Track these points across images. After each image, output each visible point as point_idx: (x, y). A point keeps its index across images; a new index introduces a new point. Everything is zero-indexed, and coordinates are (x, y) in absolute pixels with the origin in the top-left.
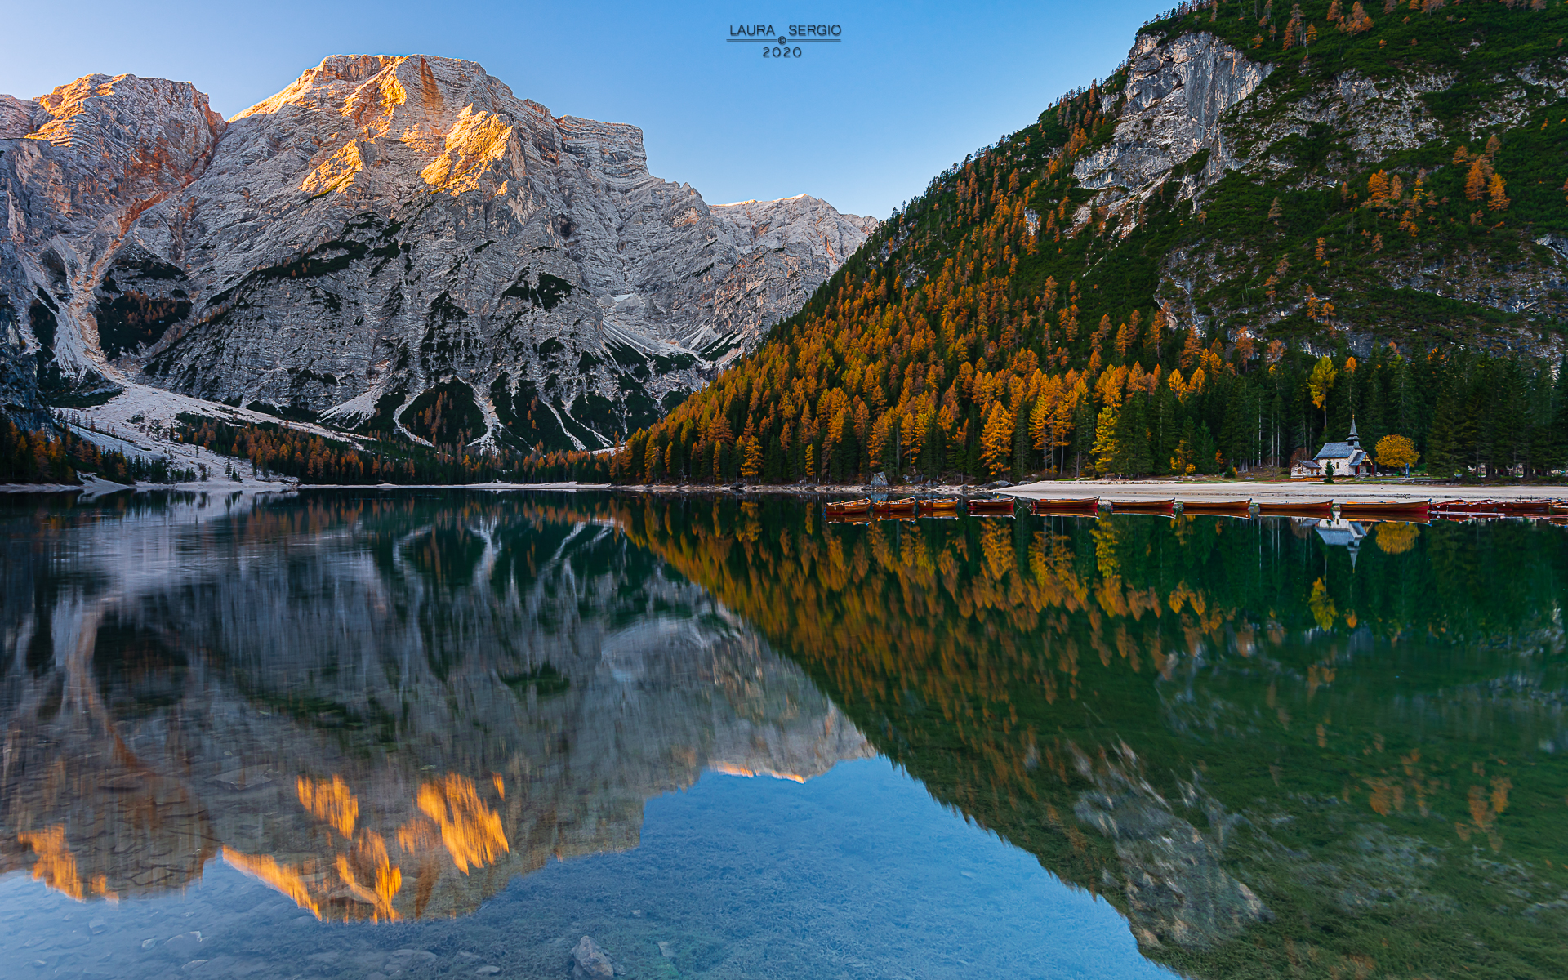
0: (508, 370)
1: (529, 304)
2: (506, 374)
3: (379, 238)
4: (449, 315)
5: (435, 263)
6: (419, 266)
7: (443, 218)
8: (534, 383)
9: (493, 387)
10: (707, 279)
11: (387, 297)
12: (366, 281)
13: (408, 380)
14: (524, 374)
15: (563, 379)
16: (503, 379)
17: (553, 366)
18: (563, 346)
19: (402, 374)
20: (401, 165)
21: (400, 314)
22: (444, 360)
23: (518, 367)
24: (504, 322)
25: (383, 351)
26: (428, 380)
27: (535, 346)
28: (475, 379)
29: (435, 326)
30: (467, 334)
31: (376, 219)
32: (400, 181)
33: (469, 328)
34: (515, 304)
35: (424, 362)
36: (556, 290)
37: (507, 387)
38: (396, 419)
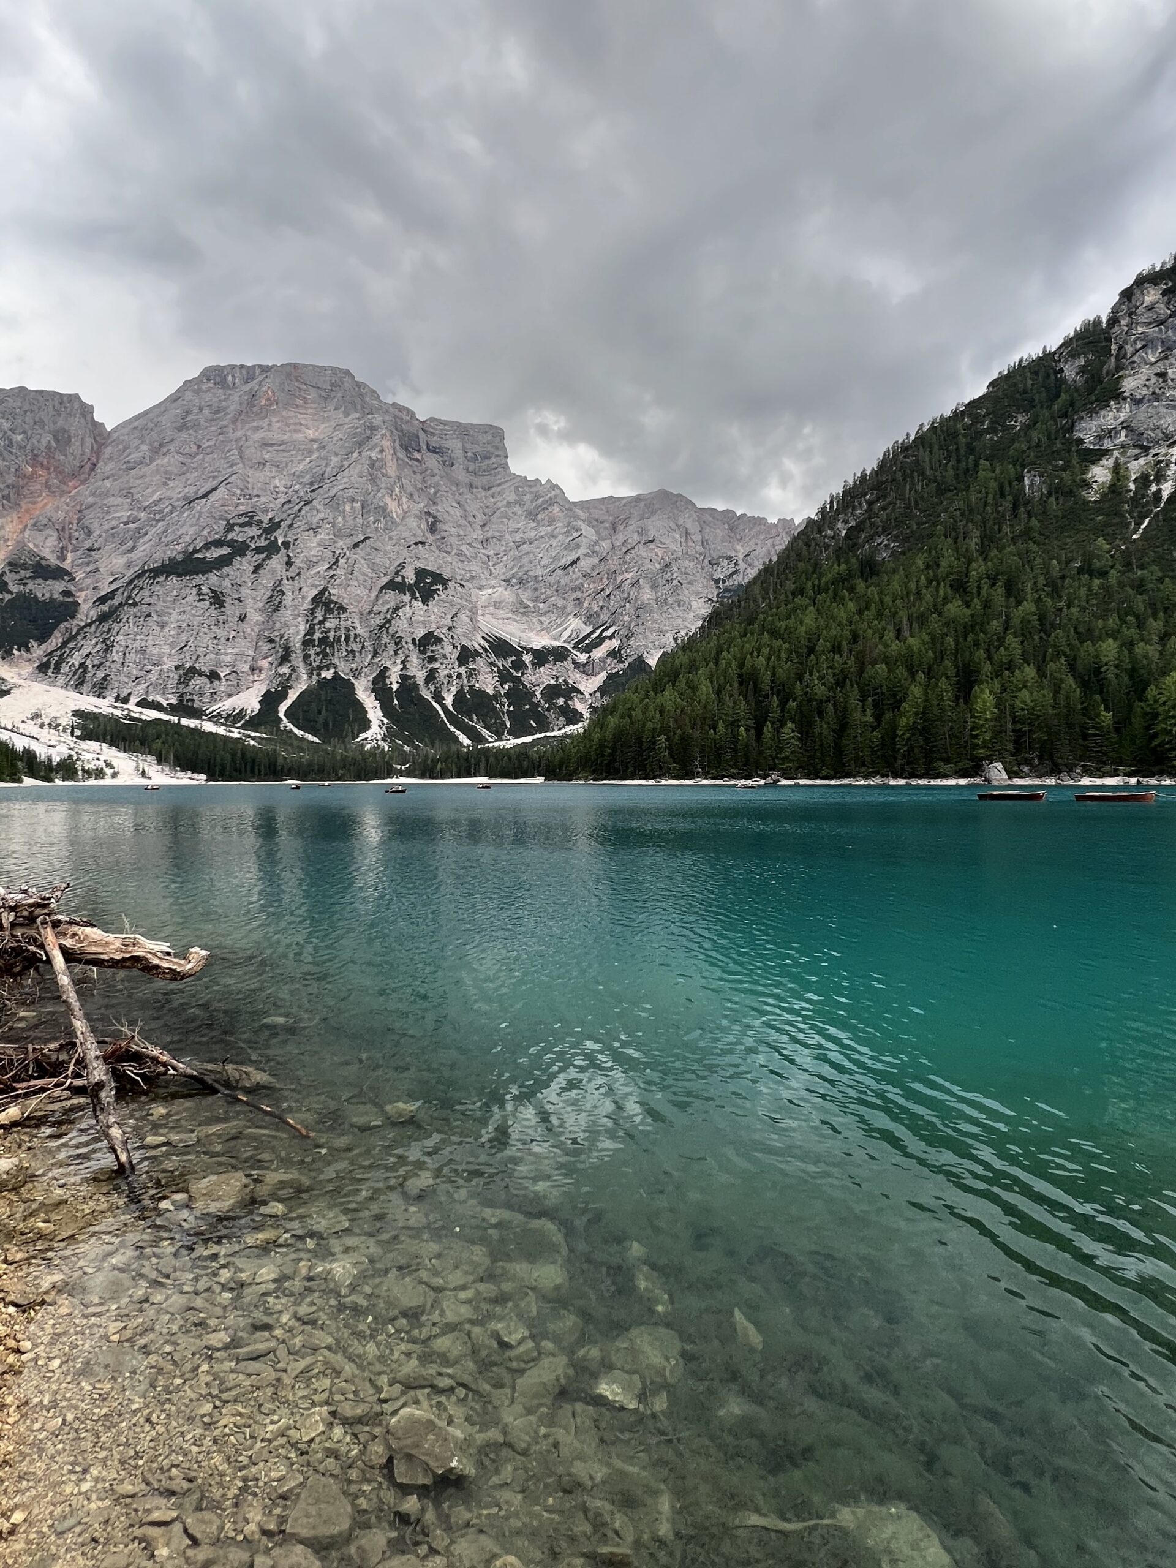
0: (388, 664)
1: (407, 598)
2: (386, 669)
3: (259, 536)
4: (329, 610)
5: (315, 559)
6: (298, 562)
7: (322, 515)
8: (414, 677)
9: (375, 682)
10: (575, 573)
11: (269, 593)
12: (248, 577)
13: (291, 675)
14: (405, 668)
15: (442, 673)
16: (383, 674)
17: (432, 659)
18: (441, 640)
19: (285, 670)
20: (278, 466)
21: (282, 609)
22: (325, 655)
23: (399, 661)
24: (382, 616)
25: (265, 647)
26: (310, 675)
27: (414, 640)
28: (356, 672)
29: (316, 621)
30: (347, 629)
31: (256, 518)
32: (277, 482)
33: (349, 623)
34: (392, 598)
35: (306, 657)
36: (432, 584)
37: (388, 682)
38: (281, 715)
